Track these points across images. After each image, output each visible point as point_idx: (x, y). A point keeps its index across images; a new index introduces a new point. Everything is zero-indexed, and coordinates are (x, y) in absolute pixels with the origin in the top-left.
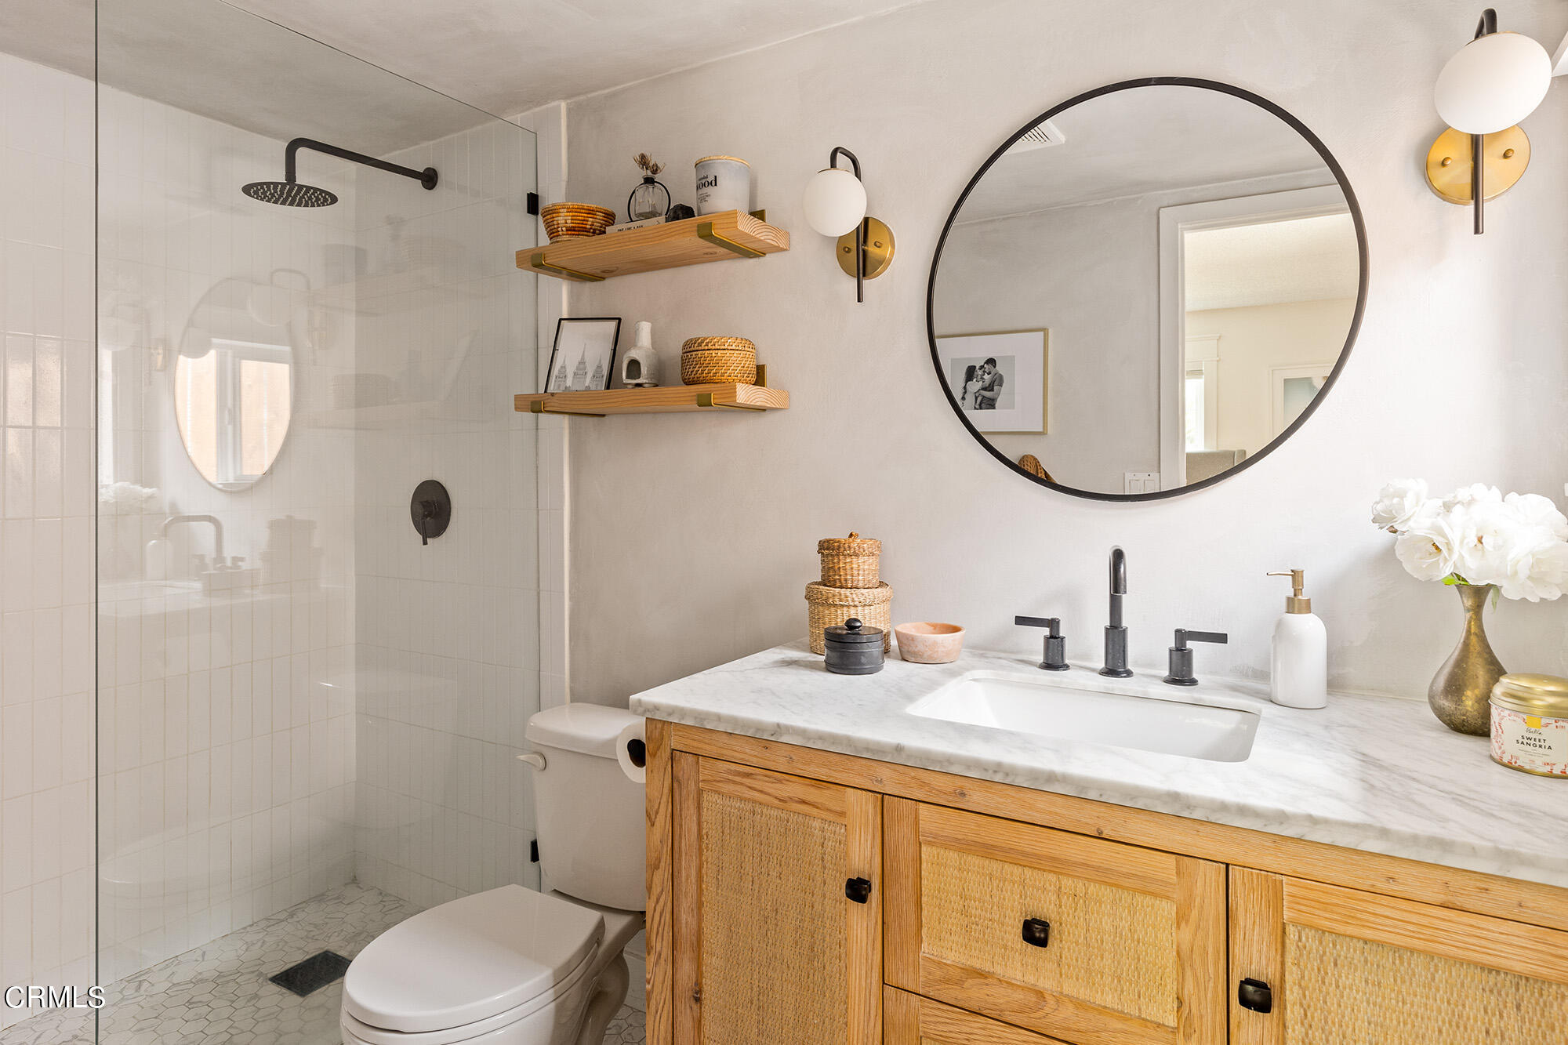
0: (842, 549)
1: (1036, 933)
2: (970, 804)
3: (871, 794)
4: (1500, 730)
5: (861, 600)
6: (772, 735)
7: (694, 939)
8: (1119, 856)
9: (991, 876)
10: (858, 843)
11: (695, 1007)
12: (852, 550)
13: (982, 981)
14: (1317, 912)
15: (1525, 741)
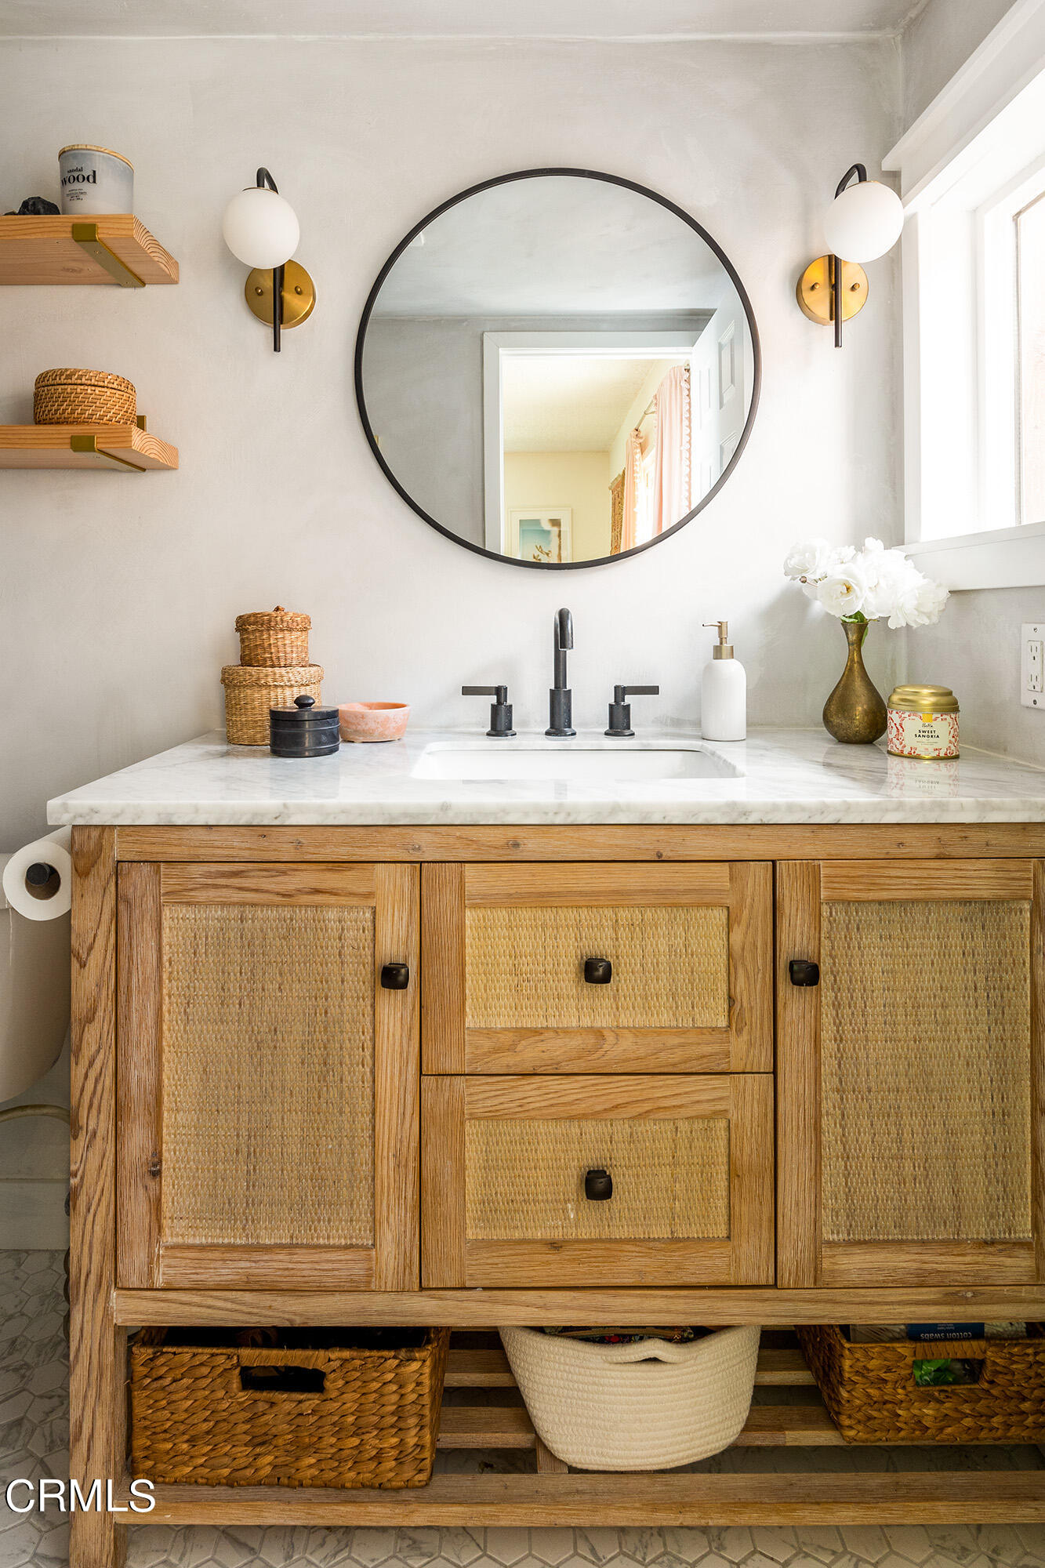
0: (273, 624)
1: (595, 972)
2: (525, 854)
3: (406, 865)
4: (901, 730)
5: (298, 679)
6: (276, 818)
7: (151, 1099)
8: (677, 875)
9: (544, 926)
10: (390, 924)
11: (152, 1184)
12: (285, 624)
13: (537, 1038)
14: (847, 886)
15: (921, 734)
